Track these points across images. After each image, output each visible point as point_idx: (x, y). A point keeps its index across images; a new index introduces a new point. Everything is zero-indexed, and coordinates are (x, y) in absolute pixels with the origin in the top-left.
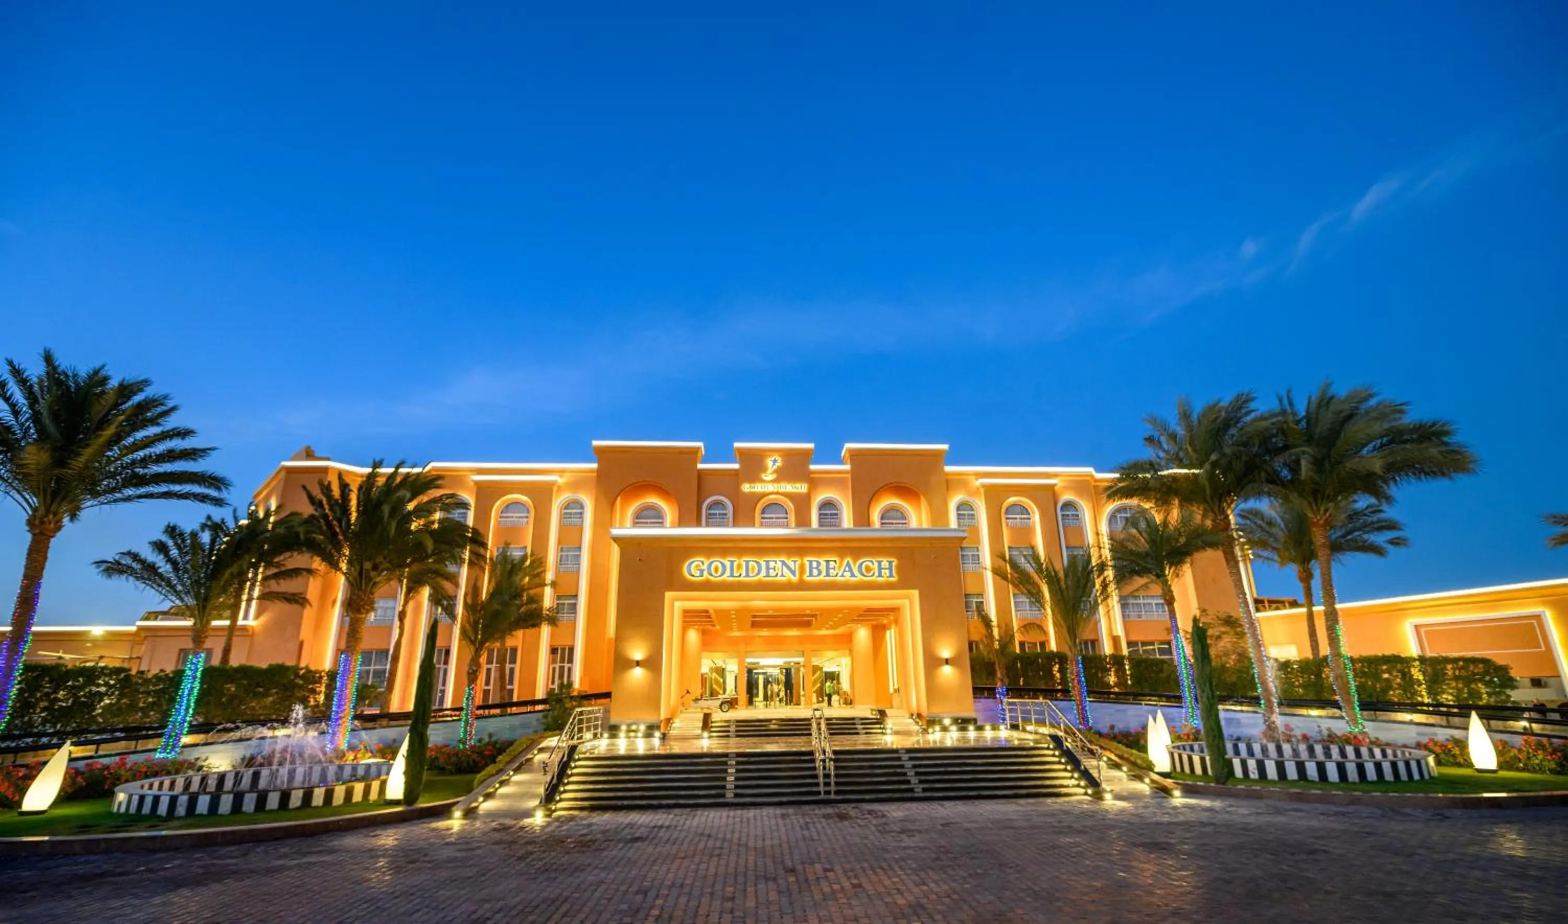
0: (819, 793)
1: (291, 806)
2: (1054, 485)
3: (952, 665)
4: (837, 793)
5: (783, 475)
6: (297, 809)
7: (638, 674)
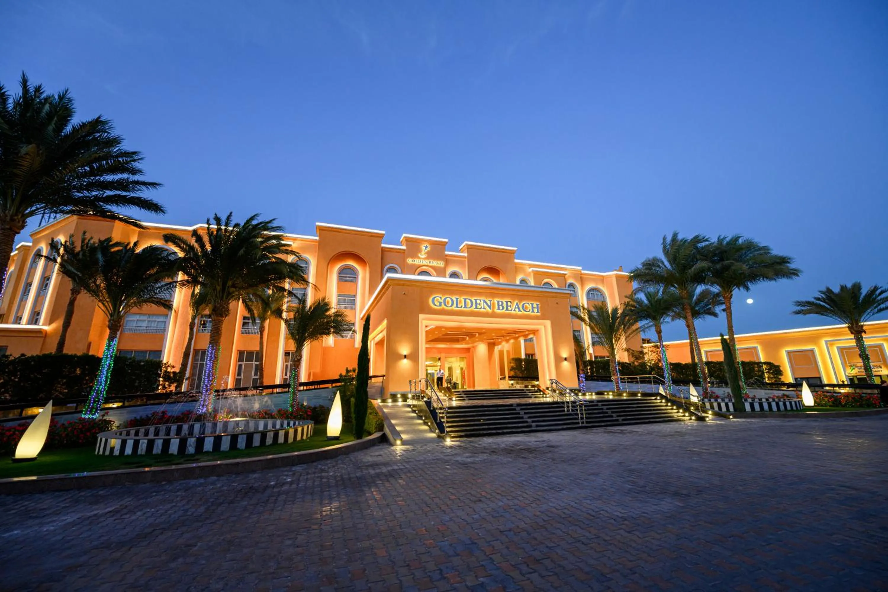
0: (578, 423)
1: (267, 444)
2: (565, 274)
3: (568, 361)
4: (587, 422)
5: (430, 255)
6: (271, 445)
7: (405, 363)
